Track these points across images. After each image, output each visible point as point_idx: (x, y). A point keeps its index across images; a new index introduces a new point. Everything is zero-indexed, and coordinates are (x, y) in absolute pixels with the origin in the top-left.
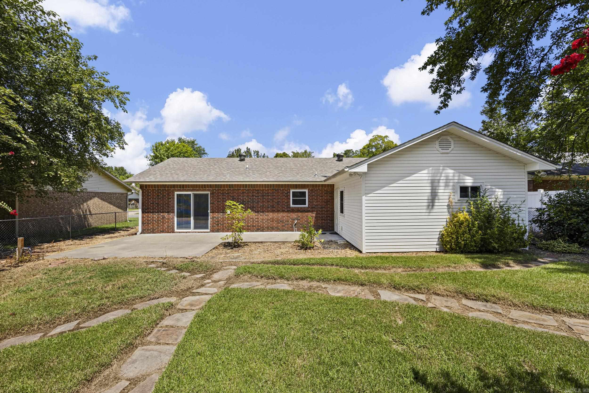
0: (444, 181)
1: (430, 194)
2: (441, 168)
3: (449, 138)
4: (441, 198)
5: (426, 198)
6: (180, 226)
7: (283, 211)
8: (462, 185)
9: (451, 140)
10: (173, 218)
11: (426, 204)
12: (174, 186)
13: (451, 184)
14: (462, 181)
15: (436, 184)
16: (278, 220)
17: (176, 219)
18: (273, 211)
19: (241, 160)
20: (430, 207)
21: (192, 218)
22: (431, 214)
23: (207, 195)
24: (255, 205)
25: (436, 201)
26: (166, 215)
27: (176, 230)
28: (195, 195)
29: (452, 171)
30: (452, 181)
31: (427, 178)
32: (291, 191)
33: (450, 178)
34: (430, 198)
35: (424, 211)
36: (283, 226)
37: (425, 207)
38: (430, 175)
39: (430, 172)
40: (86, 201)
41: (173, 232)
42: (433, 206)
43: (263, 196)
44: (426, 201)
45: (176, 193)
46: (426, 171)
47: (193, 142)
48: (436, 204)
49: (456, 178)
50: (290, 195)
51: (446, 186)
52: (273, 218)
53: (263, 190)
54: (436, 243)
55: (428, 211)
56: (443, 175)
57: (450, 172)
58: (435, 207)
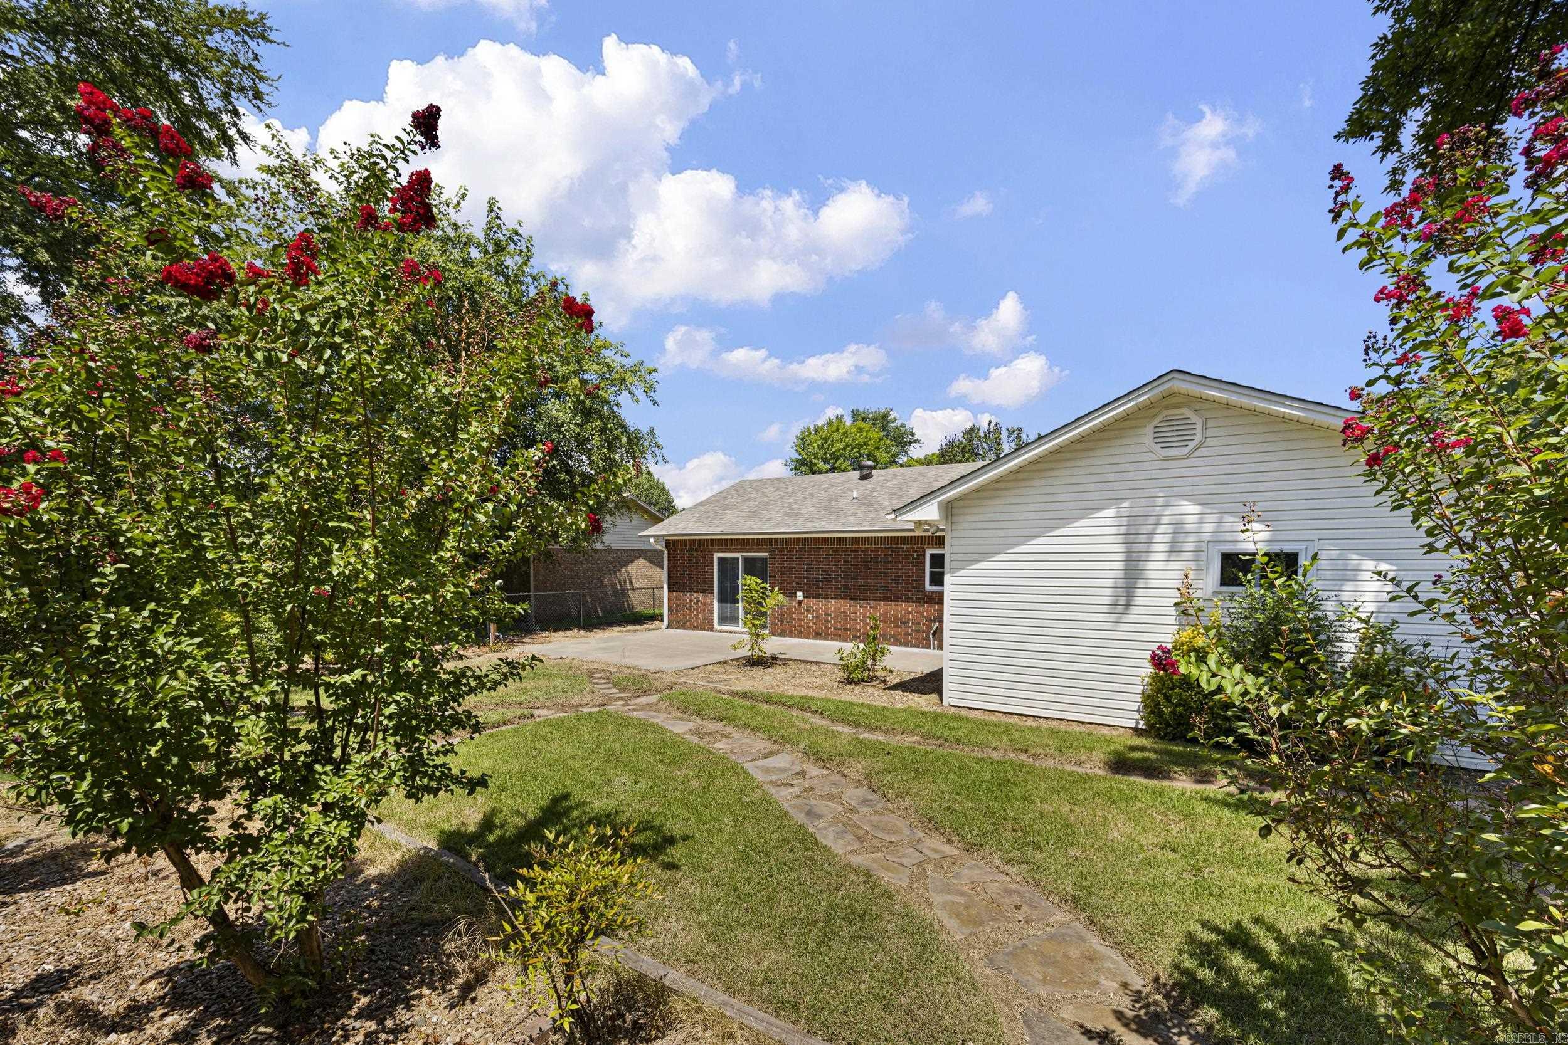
0: (1168, 538)
1: (1121, 574)
2: (1160, 501)
3: (1187, 412)
4: (1153, 583)
5: (1110, 583)
6: (723, 620)
7: (908, 600)
8: (1229, 548)
9: (1194, 418)
10: (712, 604)
11: (1107, 600)
12: (712, 542)
13: (1190, 546)
14: (1228, 537)
15: (1141, 547)
16: (896, 619)
17: (716, 604)
18: (886, 599)
19: (863, 478)
20: (1120, 609)
21: (740, 605)
22: (1122, 627)
23: (764, 560)
24: (851, 582)
25: (1139, 592)
26: (701, 596)
27: (717, 626)
28: (747, 560)
29: (1197, 509)
30: (1192, 538)
31: (1113, 530)
32: (928, 552)
33: (1189, 528)
34: (1121, 583)
35: (1101, 617)
36: (907, 634)
37: (1105, 609)
38: (1124, 521)
39: (1125, 512)
40: (625, 565)
41: (712, 629)
42: (1128, 605)
43: (866, 563)
44: (1108, 591)
45: (717, 555)
46: (1111, 512)
47: (885, 416)
48: (1138, 601)
49: (1209, 527)
50: (924, 562)
51: (1174, 550)
52: (885, 615)
53: (866, 550)
54: (1135, 706)
55: (1112, 618)
56: (1165, 520)
57: (1190, 510)
58: (1134, 610)
